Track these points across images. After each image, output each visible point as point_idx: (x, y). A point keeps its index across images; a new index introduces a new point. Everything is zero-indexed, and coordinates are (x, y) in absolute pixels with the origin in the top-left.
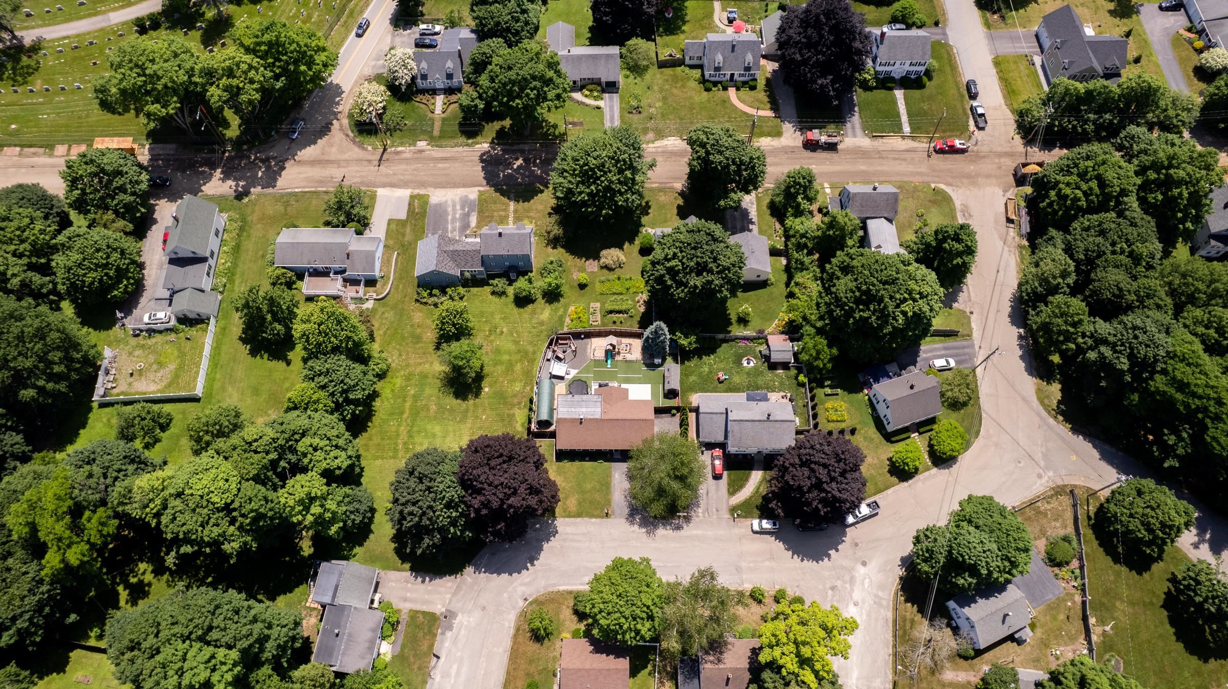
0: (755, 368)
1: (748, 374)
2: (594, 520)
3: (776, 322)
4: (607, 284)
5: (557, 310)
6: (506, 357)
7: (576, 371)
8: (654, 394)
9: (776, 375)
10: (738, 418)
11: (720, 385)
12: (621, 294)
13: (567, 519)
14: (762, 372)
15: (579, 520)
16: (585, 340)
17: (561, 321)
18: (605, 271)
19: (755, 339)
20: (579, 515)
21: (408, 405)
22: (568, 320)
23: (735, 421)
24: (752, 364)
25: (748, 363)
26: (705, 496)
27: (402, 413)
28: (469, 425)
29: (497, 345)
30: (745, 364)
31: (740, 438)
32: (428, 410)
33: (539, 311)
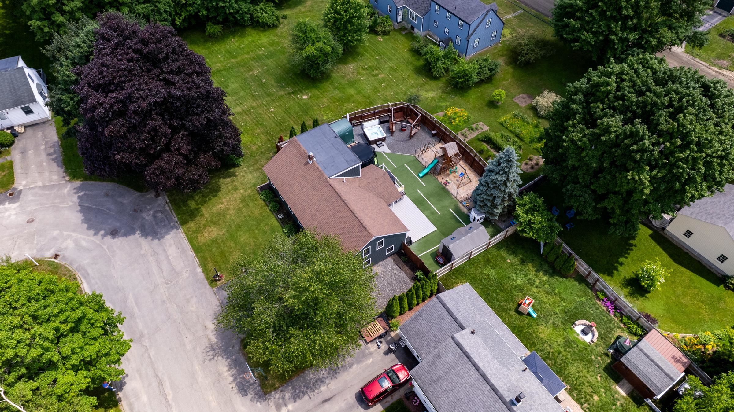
0: (586, 346)
1: (569, 343)
2: (199, 270)
3: (689, 336)
4: (518, 122)
5: (445, 100)
6: (352, 91)
7: (388, 150)
8: (427, 241)
9: (608, 390)
10: (468, 349)
11: (513, 313)
12: (521, 139)
13: (186, 241)
14: (590, 362)
15: (192, 254)
16: (432, 140)
17: (434, 110)
18: (531, 113)
19: (629, 317)
20: (197, 249)
21: (246, 56)
22: (441, 114)
23: (458, 345)
24: (588, 339)
25: (584, 332)
26: (321, 398)
27: (235, 57)
28: (254, 104)
29: (360, 80)
30: (578, 329)
31: (439, 378)
32: (250, 70)
33: (427, 87)
